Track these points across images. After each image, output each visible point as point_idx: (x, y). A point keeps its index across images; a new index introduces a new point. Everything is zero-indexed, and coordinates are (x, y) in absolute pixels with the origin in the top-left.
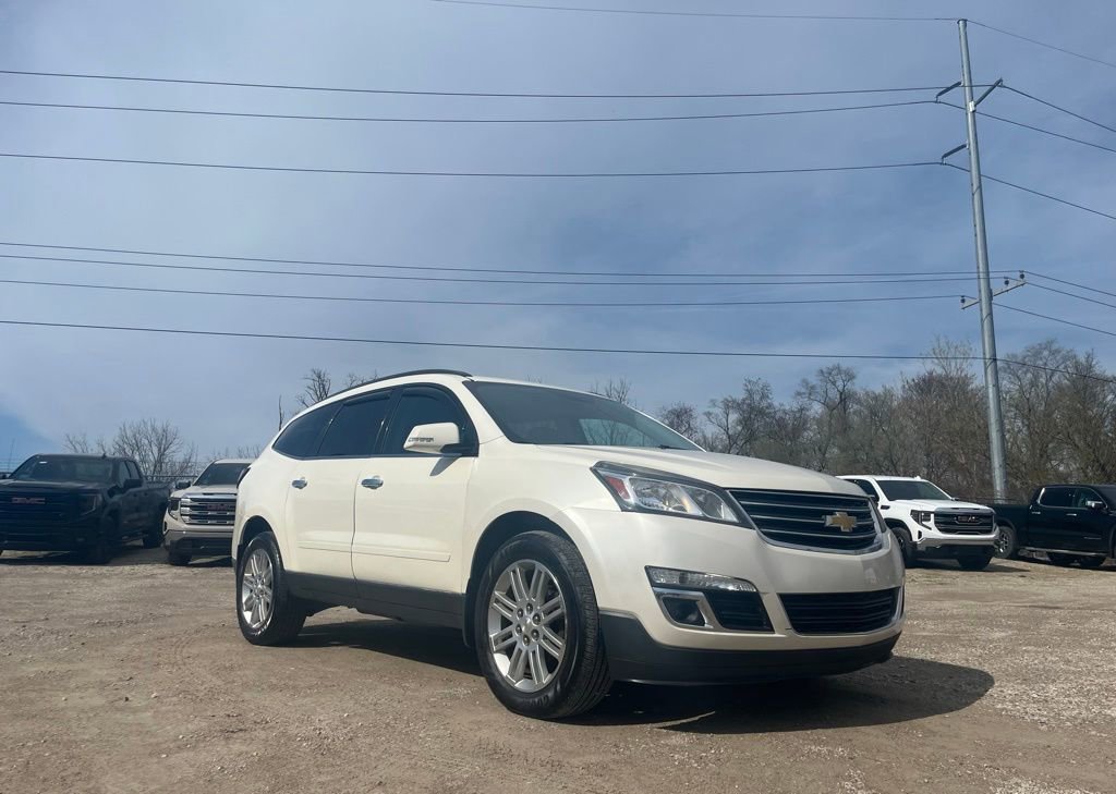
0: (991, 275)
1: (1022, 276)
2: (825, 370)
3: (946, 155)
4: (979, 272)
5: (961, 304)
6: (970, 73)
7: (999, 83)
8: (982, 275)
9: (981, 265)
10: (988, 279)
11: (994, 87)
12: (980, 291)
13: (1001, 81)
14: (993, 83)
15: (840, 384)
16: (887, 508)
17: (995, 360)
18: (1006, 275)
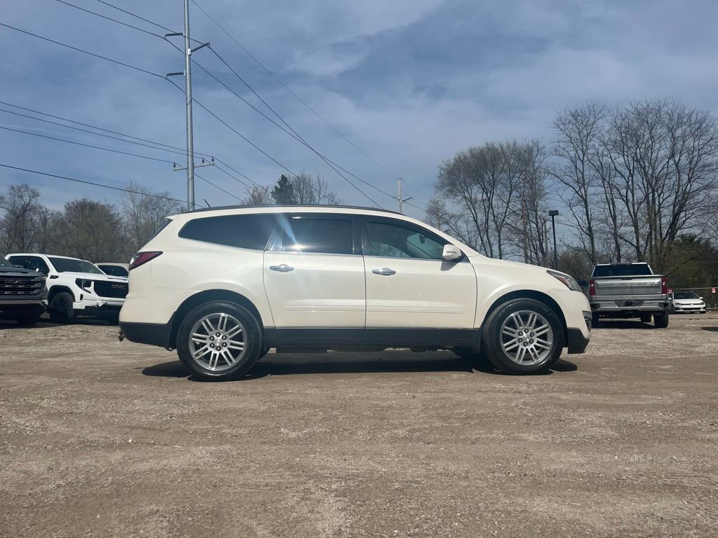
0: (194, 155)
1: (213, 160)
2: (15, 187)
3: (169, 75)
4: (188, 151)
5: (173, 168)
6: (189, 30)
7: (206, 45)
8: (190, 153)
9: (189, 147)
10: (192, 156)
11: (204, 45)
12: (188, 163)
13: (209, 43)
14: (204, 43)
15: (26, 199)
16: (57, 277)
17: (194, 204)
18: (204, 157)
